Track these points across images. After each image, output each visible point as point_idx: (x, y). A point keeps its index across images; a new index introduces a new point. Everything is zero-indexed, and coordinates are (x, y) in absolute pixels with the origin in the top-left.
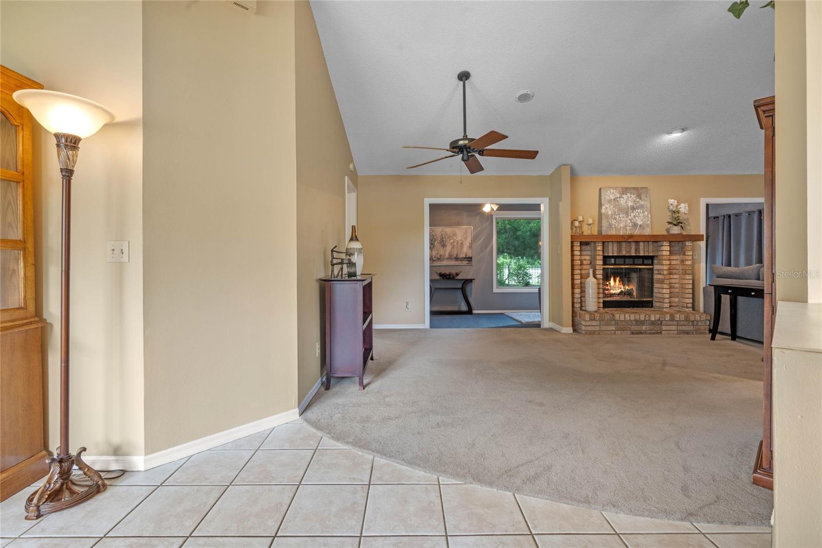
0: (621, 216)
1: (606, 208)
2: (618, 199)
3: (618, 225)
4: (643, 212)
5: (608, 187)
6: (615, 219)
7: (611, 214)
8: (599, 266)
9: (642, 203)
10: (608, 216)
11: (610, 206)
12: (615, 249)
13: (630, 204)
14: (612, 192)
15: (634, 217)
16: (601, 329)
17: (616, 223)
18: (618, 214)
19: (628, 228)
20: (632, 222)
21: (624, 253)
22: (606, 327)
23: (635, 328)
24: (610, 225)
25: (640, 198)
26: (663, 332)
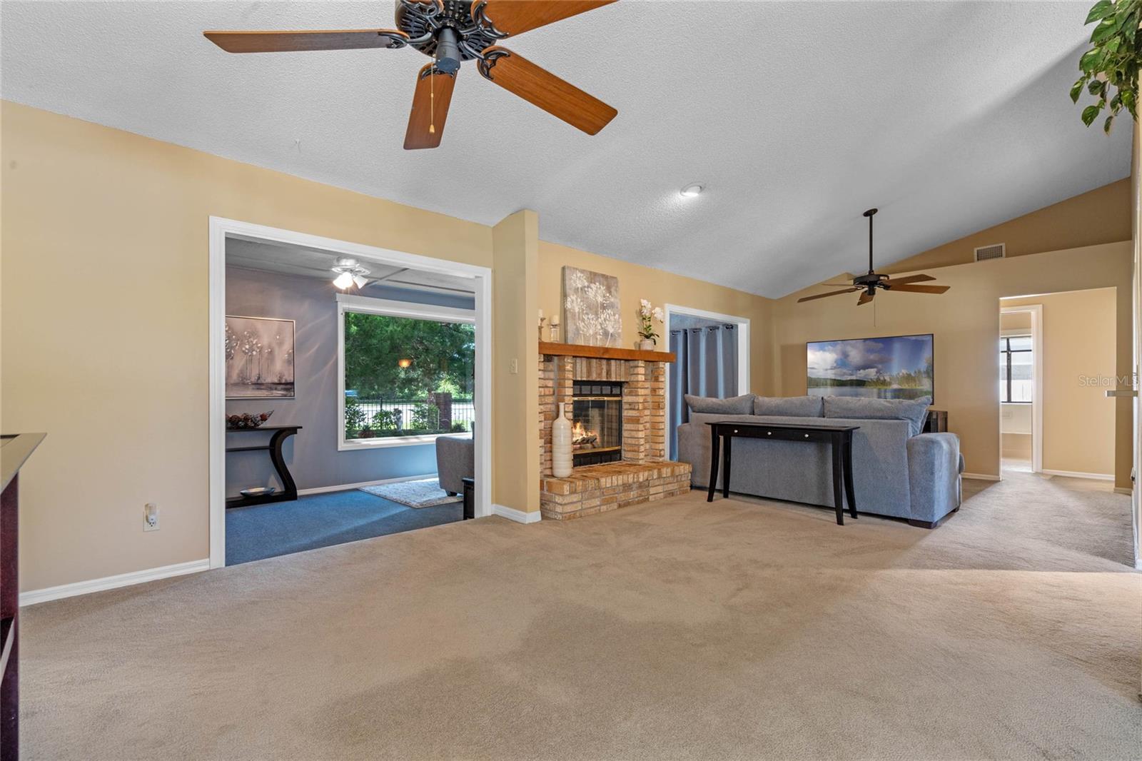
0: (589, 317)
1: (573, 301)
2: (586, 289)
3: (587, 331)
4: (614, 315)
5: (574, 268)
6: (583, 320)
7: (579, 313)
8: (569, 398)
9: (612, 300)
10: (575, 316)
11: (577, 299)
12: (585, 370)
13: (600, 299)
14: (578, 275)
15: (605, 320)
16: (584, 506)
17: (584, 327)
18: (586, 313)
19: (598, 337)
20: (602, 328)
21: (594, 377)
22: (590, 501)
23: (622, 497)
24: (578, 329)
25: (610, 293)
26: (650, 497)
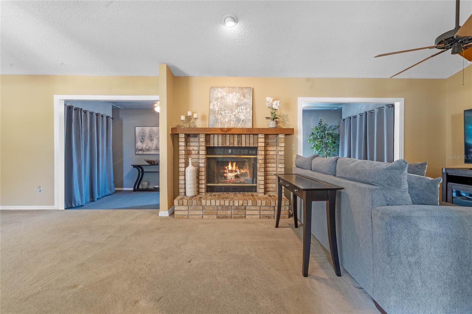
0: (226, 112)
1: (214, 105)
2: (225, 97)
3: (224, 120)
4: (246, 109)
5: (216, 87)
6: (221, 114)
7: (218, 111)
8: (202, 156)
9: (246, 101)
10: (215, 112)
11: (217, 103)
12: (220, 141)
13: (235, 101)
14: (219, 91)
15: (238, 113)
16: (190, 213)
17: (221, 118)
18: (224, 110)
19: (232, 122)
20: (235, 117)
21: (228, 144)
22: (194, 212)
23: (221, 213)
24: (217, 120)
25: (244, 97)
26: (247, 216)
